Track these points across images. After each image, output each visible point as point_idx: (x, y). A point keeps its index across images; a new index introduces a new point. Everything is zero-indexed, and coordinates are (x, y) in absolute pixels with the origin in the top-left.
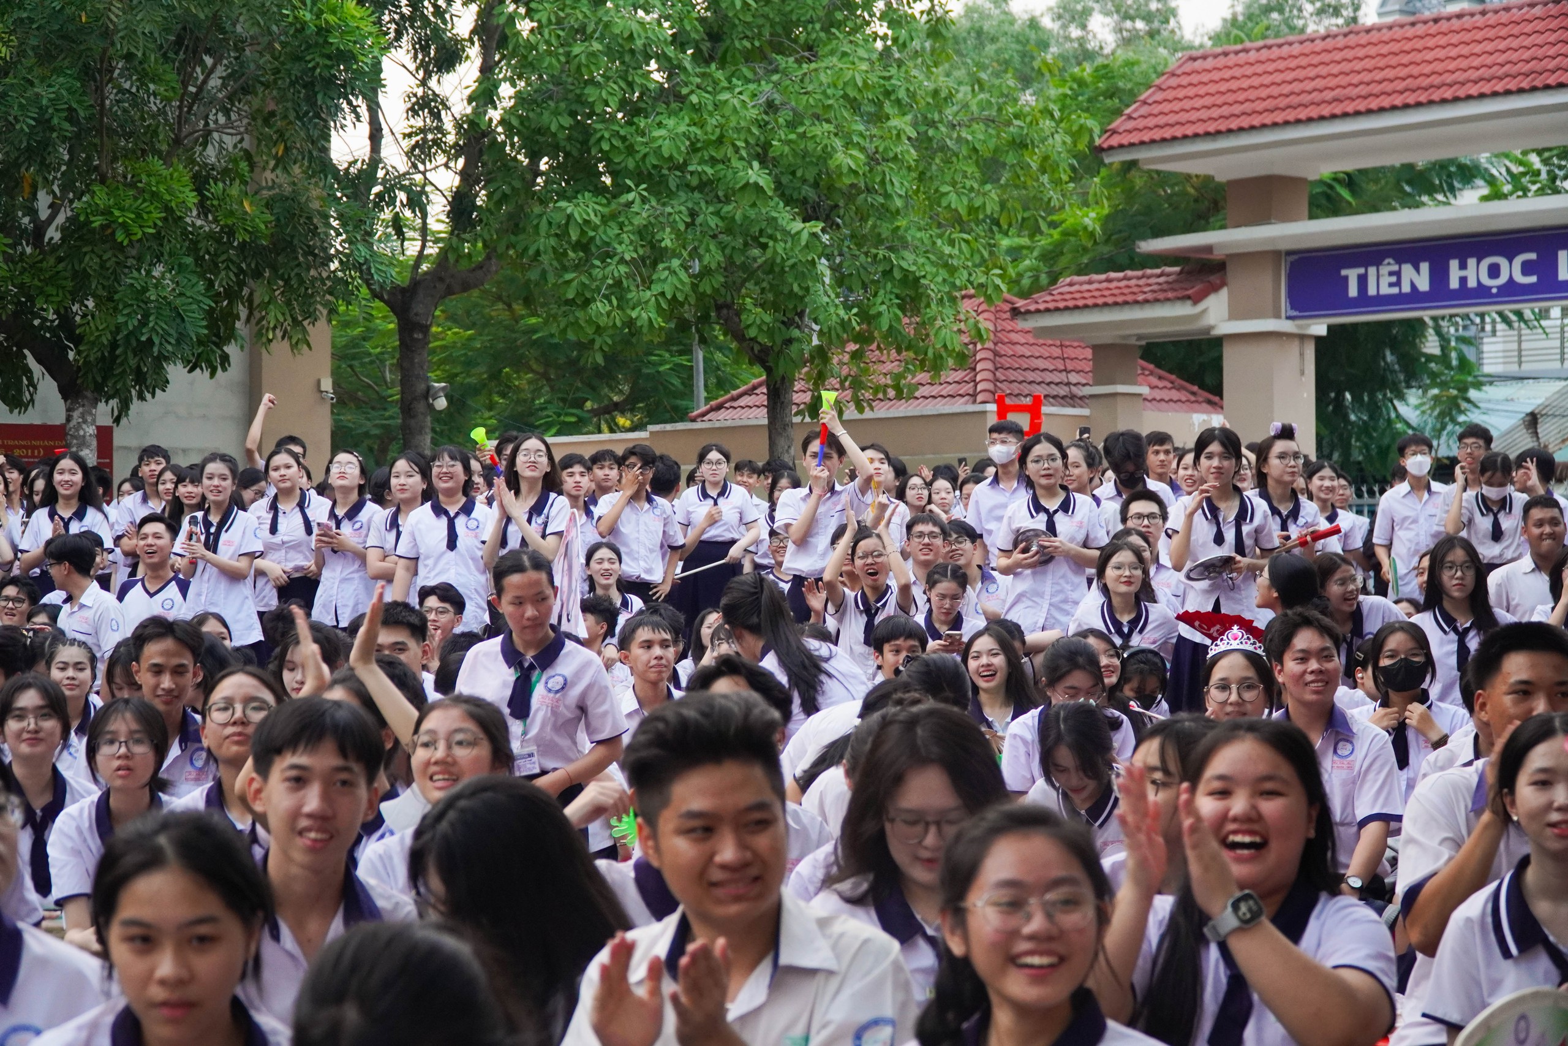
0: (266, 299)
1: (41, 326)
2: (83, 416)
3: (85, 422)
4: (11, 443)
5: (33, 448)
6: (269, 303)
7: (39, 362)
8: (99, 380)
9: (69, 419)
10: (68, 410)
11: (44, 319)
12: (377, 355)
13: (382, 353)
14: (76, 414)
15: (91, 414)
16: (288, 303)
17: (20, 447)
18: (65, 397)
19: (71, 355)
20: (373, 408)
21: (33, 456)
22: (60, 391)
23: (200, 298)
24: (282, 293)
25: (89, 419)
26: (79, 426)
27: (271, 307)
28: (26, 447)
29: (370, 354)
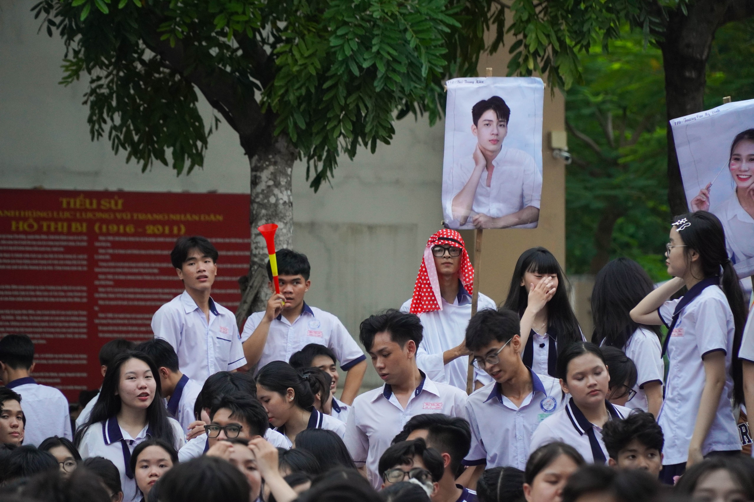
0: (525, 17)
1: (221, 58)
2: (274, 176)
3: (277, 185)
4: (142, 217)
5: (171, 223)
6: (528, 21)
7: (215, 104)
8: (303, 126)
9: (255, 182)
10: (254, 169)
11: (223, 46)
12: (598, 105)
13: (604, 102)
14: (265, 175)
15: (286, 175)
16: (554, 22)
17: (155, 223)
18: (250, 152)
19: (258, 96)
20: (593, 174)
21: (171, 235)
22: (243, 144)
23: (441, 16)
24: (545, 9)
25: (283, 181)
26: (269, 190)
27: (531, 26)
28: (163, 223)
29: (588, 104)
